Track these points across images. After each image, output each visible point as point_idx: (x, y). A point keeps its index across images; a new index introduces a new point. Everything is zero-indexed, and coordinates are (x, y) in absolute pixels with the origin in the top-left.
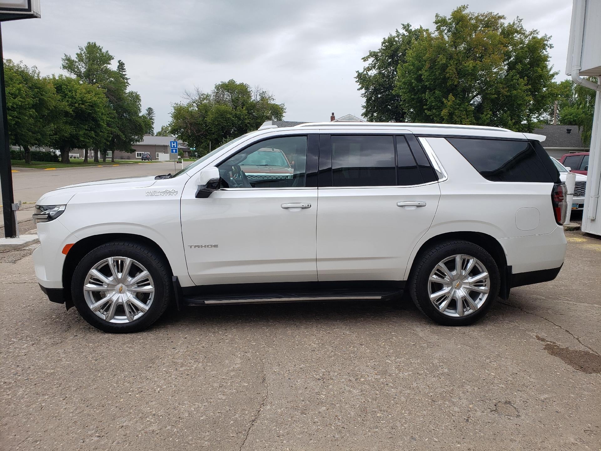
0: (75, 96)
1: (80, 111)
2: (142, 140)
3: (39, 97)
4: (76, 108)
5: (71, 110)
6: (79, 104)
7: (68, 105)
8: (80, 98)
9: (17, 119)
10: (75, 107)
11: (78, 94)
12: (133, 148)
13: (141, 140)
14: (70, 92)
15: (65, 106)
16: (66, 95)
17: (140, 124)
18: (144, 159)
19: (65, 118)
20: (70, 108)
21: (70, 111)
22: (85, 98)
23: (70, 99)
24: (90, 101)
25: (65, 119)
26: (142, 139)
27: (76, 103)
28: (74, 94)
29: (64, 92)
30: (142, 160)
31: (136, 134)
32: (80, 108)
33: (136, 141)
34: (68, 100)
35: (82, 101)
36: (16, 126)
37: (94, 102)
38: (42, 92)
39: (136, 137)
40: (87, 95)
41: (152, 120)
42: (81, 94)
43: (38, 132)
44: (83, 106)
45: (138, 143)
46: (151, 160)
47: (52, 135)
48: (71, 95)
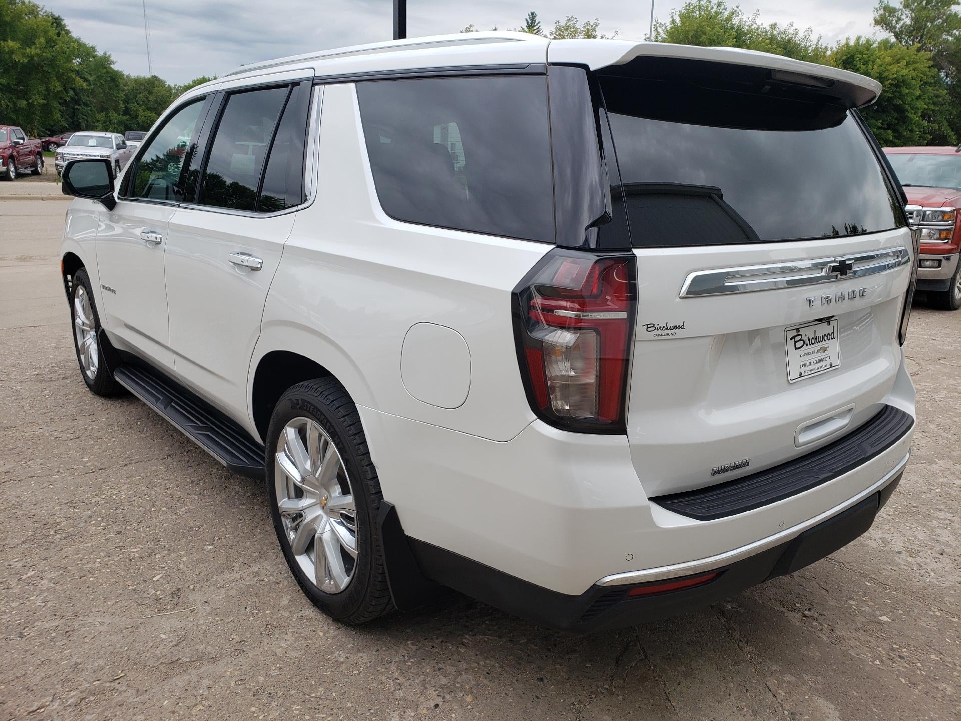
11: (875, 67)
24: (895, 76)
28: (870, 67)
42: (881, 66)
48: (865, 69)
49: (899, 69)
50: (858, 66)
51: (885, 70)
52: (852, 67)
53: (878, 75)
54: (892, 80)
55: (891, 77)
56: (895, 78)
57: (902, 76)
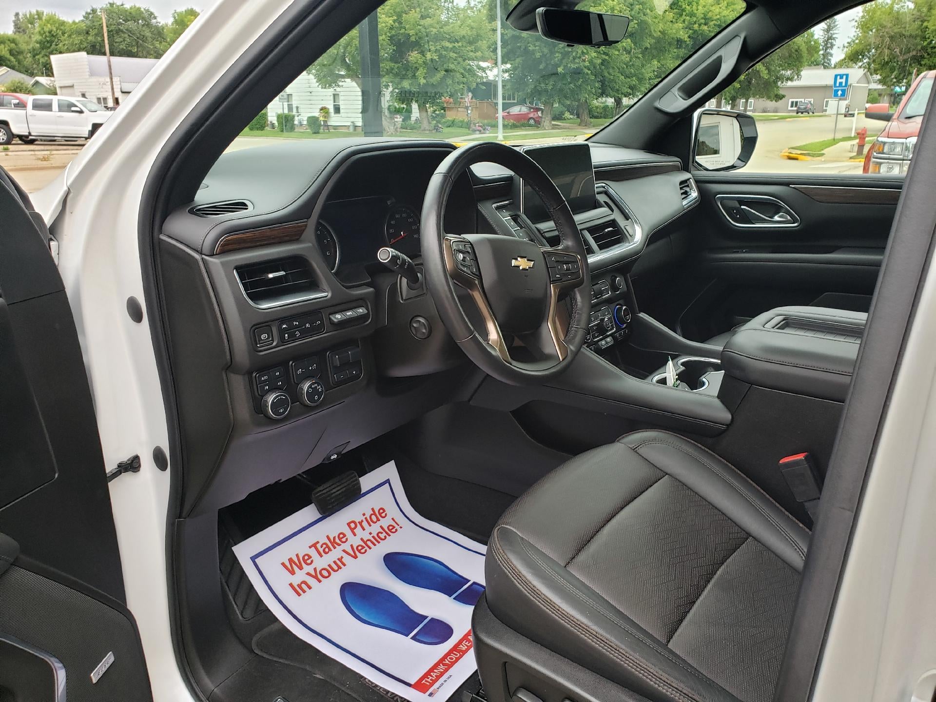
0: (695, 12)
1: (700, 37)
2: (798, 77)
3: (640, 18)
4: (695, 31)
5: (687, 36)
6: (700, 25)
7: (682, 29)
8: (703, 14)
9: (604, 57)
10: (693, 30)
11: (700, 8)
12: (781, 92)
13: (796, 77)
14: (688, 5)
15: (678, 30)
16: (684, 10)
17: (799, 48)
18: (800, 112)
19: (675, 50)
20: (686, 32)
21: (684, 38)
22: (710, 13)
23: (688, 18)
24: (718, 17)
25: (675, 52)
26: (798, 75)
27: (695, 23)
28: (694, 7)
29: (681, 6)
30: (797, 113)
31: (790, 66)
32: (701, 31)
33: (788, 79)
34: (684, 19)
35: (705, 19)
36: (603, 67)
37: (723, 18)
38: (646, 10)
39: (789, 72)
40: (713, 8)
41: (832, 41)
42: (704, 6)
43: (635, 75)
44: (705, 28)
45: (790, 83)
46: (813, 113)
47: (652, 79)
48: (690, 10)
49: (721, 10)
50: (684, 6)
51: (708, 11)
52: (678, 8)
53: (703, 15)
54: (716, 20)
55: (715, 18)
56: (718, 19)
57: (724, 16)
